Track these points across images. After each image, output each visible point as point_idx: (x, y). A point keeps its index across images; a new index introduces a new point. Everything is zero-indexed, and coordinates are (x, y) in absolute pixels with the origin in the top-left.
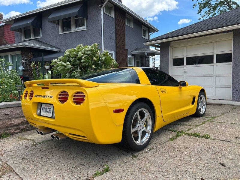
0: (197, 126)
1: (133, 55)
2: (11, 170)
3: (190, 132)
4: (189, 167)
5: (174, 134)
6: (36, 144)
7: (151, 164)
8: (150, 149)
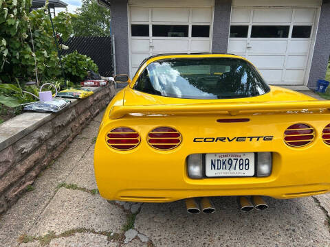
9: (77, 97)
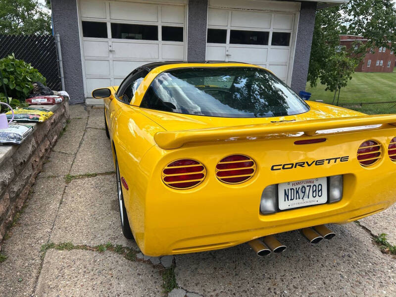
9: (35, 121)
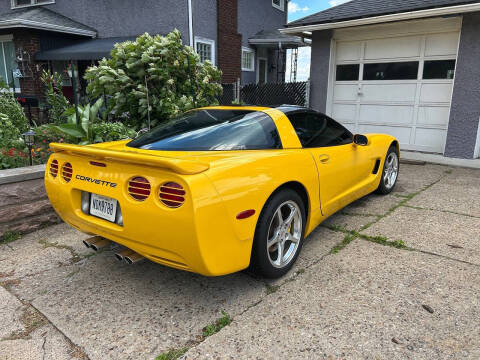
0: (380, 217)
1: (253, 46)
2: (43, 321)
3: (367, 232)
4: (371, 314)
5: (340, 236)
6: (78, 259)
7: (304, 308)
8: (298, 273)
